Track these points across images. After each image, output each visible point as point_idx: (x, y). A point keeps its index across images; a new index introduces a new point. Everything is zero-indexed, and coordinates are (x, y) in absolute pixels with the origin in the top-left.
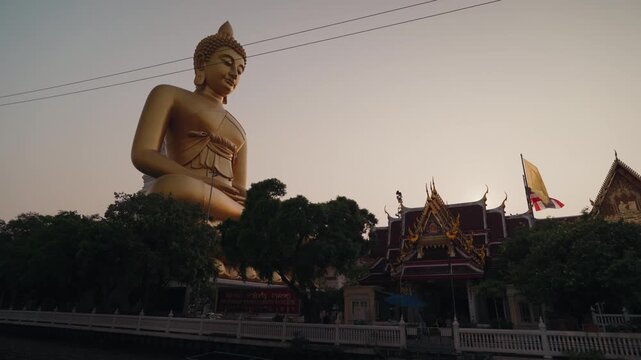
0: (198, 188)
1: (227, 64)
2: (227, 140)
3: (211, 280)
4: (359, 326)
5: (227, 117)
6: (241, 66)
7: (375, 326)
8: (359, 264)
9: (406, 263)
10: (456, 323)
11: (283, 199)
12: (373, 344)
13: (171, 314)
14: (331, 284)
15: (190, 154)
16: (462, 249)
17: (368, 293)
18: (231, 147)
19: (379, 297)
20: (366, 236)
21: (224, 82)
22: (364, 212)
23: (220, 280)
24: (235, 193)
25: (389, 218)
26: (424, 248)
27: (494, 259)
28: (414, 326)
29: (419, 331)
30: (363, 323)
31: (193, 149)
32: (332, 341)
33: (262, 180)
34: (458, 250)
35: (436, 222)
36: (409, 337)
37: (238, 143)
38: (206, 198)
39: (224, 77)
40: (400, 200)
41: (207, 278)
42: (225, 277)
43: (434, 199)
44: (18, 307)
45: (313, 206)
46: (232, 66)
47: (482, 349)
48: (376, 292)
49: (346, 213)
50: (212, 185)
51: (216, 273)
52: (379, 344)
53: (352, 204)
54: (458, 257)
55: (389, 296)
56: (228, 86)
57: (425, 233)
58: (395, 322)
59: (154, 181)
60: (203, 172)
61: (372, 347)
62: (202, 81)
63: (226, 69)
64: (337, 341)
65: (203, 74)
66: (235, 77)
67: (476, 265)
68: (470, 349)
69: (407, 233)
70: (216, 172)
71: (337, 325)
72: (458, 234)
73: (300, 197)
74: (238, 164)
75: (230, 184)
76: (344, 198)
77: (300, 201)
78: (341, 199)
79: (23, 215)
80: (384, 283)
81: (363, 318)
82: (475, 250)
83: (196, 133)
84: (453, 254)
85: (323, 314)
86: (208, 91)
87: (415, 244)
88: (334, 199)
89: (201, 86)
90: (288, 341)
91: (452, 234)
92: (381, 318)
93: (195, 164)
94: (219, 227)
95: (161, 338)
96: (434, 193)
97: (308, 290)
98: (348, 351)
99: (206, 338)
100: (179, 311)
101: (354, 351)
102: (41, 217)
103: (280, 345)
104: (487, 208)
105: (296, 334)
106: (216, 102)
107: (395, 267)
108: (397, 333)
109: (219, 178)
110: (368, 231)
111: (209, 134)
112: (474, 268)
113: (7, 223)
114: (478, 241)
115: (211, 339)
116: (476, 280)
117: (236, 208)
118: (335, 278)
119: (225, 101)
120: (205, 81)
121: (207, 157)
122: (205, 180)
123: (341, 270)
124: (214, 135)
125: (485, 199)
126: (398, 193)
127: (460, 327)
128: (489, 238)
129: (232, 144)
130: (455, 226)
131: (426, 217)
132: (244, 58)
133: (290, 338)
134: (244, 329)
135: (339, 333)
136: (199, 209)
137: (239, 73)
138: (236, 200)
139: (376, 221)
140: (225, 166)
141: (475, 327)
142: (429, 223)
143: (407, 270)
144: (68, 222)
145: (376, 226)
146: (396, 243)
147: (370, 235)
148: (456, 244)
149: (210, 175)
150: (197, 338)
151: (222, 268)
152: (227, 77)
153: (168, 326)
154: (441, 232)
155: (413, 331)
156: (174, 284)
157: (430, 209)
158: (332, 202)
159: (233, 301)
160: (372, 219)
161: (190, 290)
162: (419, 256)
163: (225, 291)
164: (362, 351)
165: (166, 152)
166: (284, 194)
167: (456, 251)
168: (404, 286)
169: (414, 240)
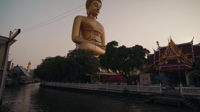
0: (91, 46)
1: (96, 6)
2: (98, 30)
3: (98, 73)
4: (145, 86)
5: (98, 23)
6: (100, 6)
7: (151, 86)
8: (144, 66)
9: (161, 66)
10: (181, 85)
11: (117, 47)
12: (150, 92)
13: (87, 83)
14: (135, 73)
15: (88, 36)
16: (183, 60)
17: (148, 76)
18: (100, 33)
19: (152, 77)
20: (146, 57)
21: (95, 12)
22: (145, 49)
23: (100, 73)
24: (102, 47)
25: (154, 51)
26: (168, 61)
27: (196, 63)
28: (165, 86)
29: (167, 88)
30: (146, 85)
31: (88, 35)
32: (136, 91)
33: (110, 42)
34: (181, 60)
35: (172, 51)
36: (163, 90)
37: (102, 31)
38: (94, 49)
39: (95, 10)
40: (158, 44)
41: (97, 73)
42: (102, 72)
43: (171, 43)
44: (50, 81)
45: (127, 48)
46: (97, 6)
47: (191, 94)
48: (151, 75)
49: (139, 50)
50: (95, 45)
51: (99, 71)
52: (152, 92)
53: (141, 47)
54: (182, 63)
55: (155, 76)
56: (97, 13)
57: (168, 55)
58: (158, 85)
59: (79, 45)
60: (92, 41)
61: (150, 93)
62: (89, 13)
63: (96, 8)
64: (138, 91)
65: (89, 10)
66: (99, 10)
67: (189, 65)
68: (187, 94)
69: (161, 56)
70: (96, 41)
71: (138, 86)
72: (181, 55)
73: (123, 46)
74: (102, 38)
75: (100, 44)
76: (138, 45)
77: (123, 47)
78: (137, 46)
79: (47, 58)
80: (153, 72)
81: (146, 83)
82: (189, 60)
83: (89, 29)
84: (179, 62)
85: (133, 83)
86: (91, 16)
87: (164, 59)
88: (135, 46)
89: (89, 14)
90: (122, 91)
91: (179, 55)
92: (153, 84)
93: (90, 39)
94: (99, 57)
95: (85, 89)
96: (171, 41)
97: (128, 75)
98: (142, 94)
99: (98, 90)
100: (90, 82)
101: (144, 94)
102: (52, 58)
103: (120, 92)
104: (193, 45)
105: (125, 88)
106: (94, 19)
107: (157, 67)
108: (159, 89)
109: (97, 42)
110: (147, 56)
111: (93, 29)
112: (188, 66)
113: (44, 60)
114: (190, 57)
115: (99, 90)
116: (189, 70)
117: (103, 51)
118: (136, 72)
119: (96, 18)
120: (90, 13)
121: (93, 36)
122: (93, 44)
123: (138, 69)
124: (94, 29)
125: (192, 41)
126: (157, 42)
127: (183, 86)
128: (194, 55)
129: (100, 32)
130: (180, 52)
131: (168, 49)
132: (101, 3)
133: (123, 90)
134: (108, 87)
135: (138, 88)
136: (92, 52)
137: (100, 8)
138: (103, 49)
139: (149, 52)
140: (98, 39)
141: (189, 86)
142: (170, 51)
143: (161, 68)
144: (58, 58)
145: (150, 54)
146: (157, 59)
147: (148, 57)
148: (180, 58)
149: (94, 42)
150: (96, 90)
151: (101, 69)
152: (96, 10)
153: (87, 86)
154: (174, 54)
155: (165, 88)
156: (88, 75)
157: (170, 46)
158: (134, 47)
159: (105, 79)
160: (148, 51)
161: (92, 76)
162: (166, 63)
163: (102, 76)
164: (147, 94)
165: (81, 36)
166: (118, 45)
167: (180, 60)
168: (161, 73)
169: (164, 58)
